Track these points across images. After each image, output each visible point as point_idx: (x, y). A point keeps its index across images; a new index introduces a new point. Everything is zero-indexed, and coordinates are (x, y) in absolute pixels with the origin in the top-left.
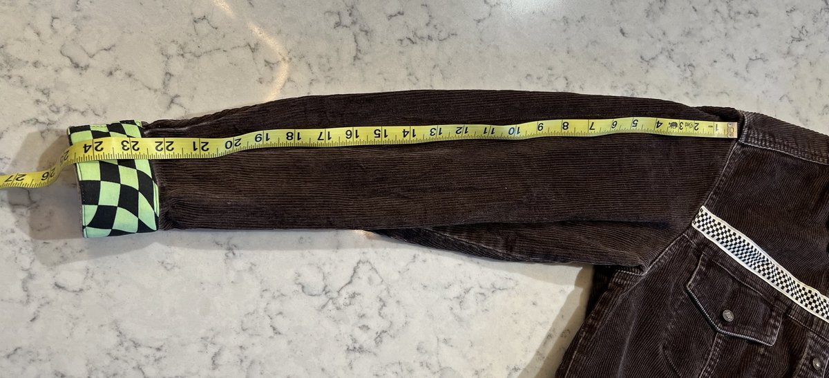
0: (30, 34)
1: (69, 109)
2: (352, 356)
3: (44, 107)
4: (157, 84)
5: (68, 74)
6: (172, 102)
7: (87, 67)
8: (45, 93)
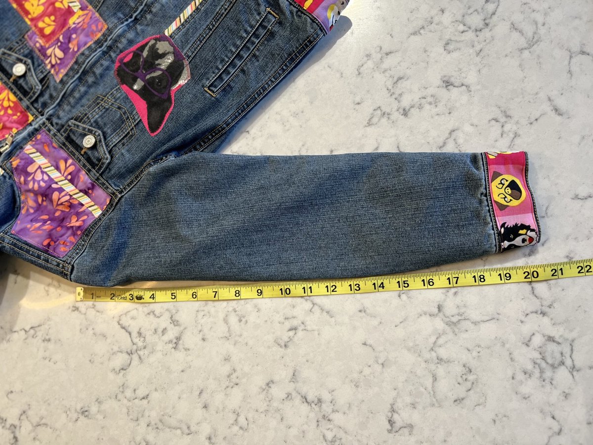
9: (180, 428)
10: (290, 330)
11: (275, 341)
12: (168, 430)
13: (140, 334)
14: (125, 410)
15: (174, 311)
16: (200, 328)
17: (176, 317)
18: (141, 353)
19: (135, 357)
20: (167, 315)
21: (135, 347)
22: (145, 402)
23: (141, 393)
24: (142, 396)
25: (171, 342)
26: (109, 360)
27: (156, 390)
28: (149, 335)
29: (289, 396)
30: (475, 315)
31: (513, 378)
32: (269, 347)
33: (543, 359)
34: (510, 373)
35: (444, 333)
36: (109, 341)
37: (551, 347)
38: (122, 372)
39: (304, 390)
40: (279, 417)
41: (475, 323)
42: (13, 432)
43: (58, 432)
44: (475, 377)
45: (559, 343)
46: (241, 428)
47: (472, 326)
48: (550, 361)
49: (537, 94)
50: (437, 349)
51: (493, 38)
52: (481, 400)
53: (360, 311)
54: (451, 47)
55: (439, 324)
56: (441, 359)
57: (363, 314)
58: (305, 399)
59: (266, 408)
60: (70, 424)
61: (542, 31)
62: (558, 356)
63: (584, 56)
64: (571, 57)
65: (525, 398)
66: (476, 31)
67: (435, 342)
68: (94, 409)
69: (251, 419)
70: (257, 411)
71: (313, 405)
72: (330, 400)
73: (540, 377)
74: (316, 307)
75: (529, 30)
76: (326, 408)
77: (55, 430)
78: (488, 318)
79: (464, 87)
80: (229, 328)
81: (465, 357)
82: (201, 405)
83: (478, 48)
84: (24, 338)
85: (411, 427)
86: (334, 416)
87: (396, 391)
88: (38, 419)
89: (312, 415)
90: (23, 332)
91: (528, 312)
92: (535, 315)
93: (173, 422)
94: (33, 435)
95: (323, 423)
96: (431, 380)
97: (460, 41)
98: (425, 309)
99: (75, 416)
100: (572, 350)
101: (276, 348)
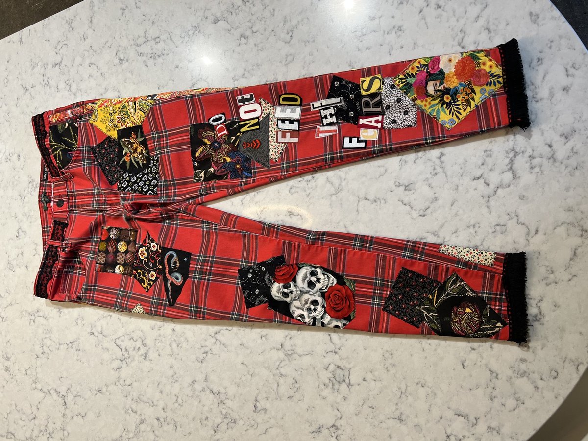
0: (25, 428)
1: (46, 426)
2: (147, 358)
3: (45, 433)
4: (43, 395)
5: (37, 422)
6: (49, 392)
7: (35, 415)
8: (41, 431)
9: (148, 403)
10: (204, 353)
11: (196, 359)
12: (143, 403)
13: (126, 350)
14: (121, 391)
15: (143, 339)
16: (157, 349)
17: (145, 342)
18: (127, 360)
19: (124, 362)
20: (139, 341)
21: (124, 357)
22: (130, 387)
23: (128, 382)
24: (128, 384)
25: (142, 355)
26: (111, 363)
27: (136, 381)
28: (131, 350)
29: (203, 389)
30: (299, 350)
31: (318, 387)
32: (193, 362)
33: (334, 378)
34: (317, 385)
35: (284, 360)
36: (110, 352)
37: (339, 371)
38: (118, 370)
39: (211, 386)
40: (199, 400)
41: (300, 356)
42: (64, 399)
43: (87, 401)
44: (299, 385)
45: (343, 370)
46: (179, 404)
47: (298, 357)
48: (338, 379)
49: (339, 223)
50: (279, 369)
51: (316, 187)
52: (301, 398)
53: (241, 345)
54: (293, 190)
55: (281, 355)
56: (282, 374)
57: (242, 347)
58: (212, 391)
59: (192, 395)
60: (93, 397)
61: (344, 183)
62: (342, 376)
63: (367, 201)
64: (359, 201)
65: (324, 399)
66: (307, 181)
67: (279, 365)
68: (104, 389)
69: (184, 400)
70: (187, 396)
71: (216, 395)
72: (224, 393)
73: (333, 388)
74: (217, 341)
75: (336, 182)
76: (223, 397)
77: (85, 399)
78: (307, 353)
79: (299, 216)
80: (172, 350)
81: (294, 374)
82: (158, 391)
83: (308, 192)
84: (66, 348)
85: (265, 410)
86: (226, 402)
87: (258, 391)
88: (76, 393)
89: (215, 400)
90: (66, 345)
91: (328, 351)
92: (331, 353)
93: (145, 399)
94: (74, 401)
95: (221, 405)
96: (276, 385)
97: (298, 187)
98: (274, 346)
99: (95, 392)
100: (349, 374)
101: (197, 363)
